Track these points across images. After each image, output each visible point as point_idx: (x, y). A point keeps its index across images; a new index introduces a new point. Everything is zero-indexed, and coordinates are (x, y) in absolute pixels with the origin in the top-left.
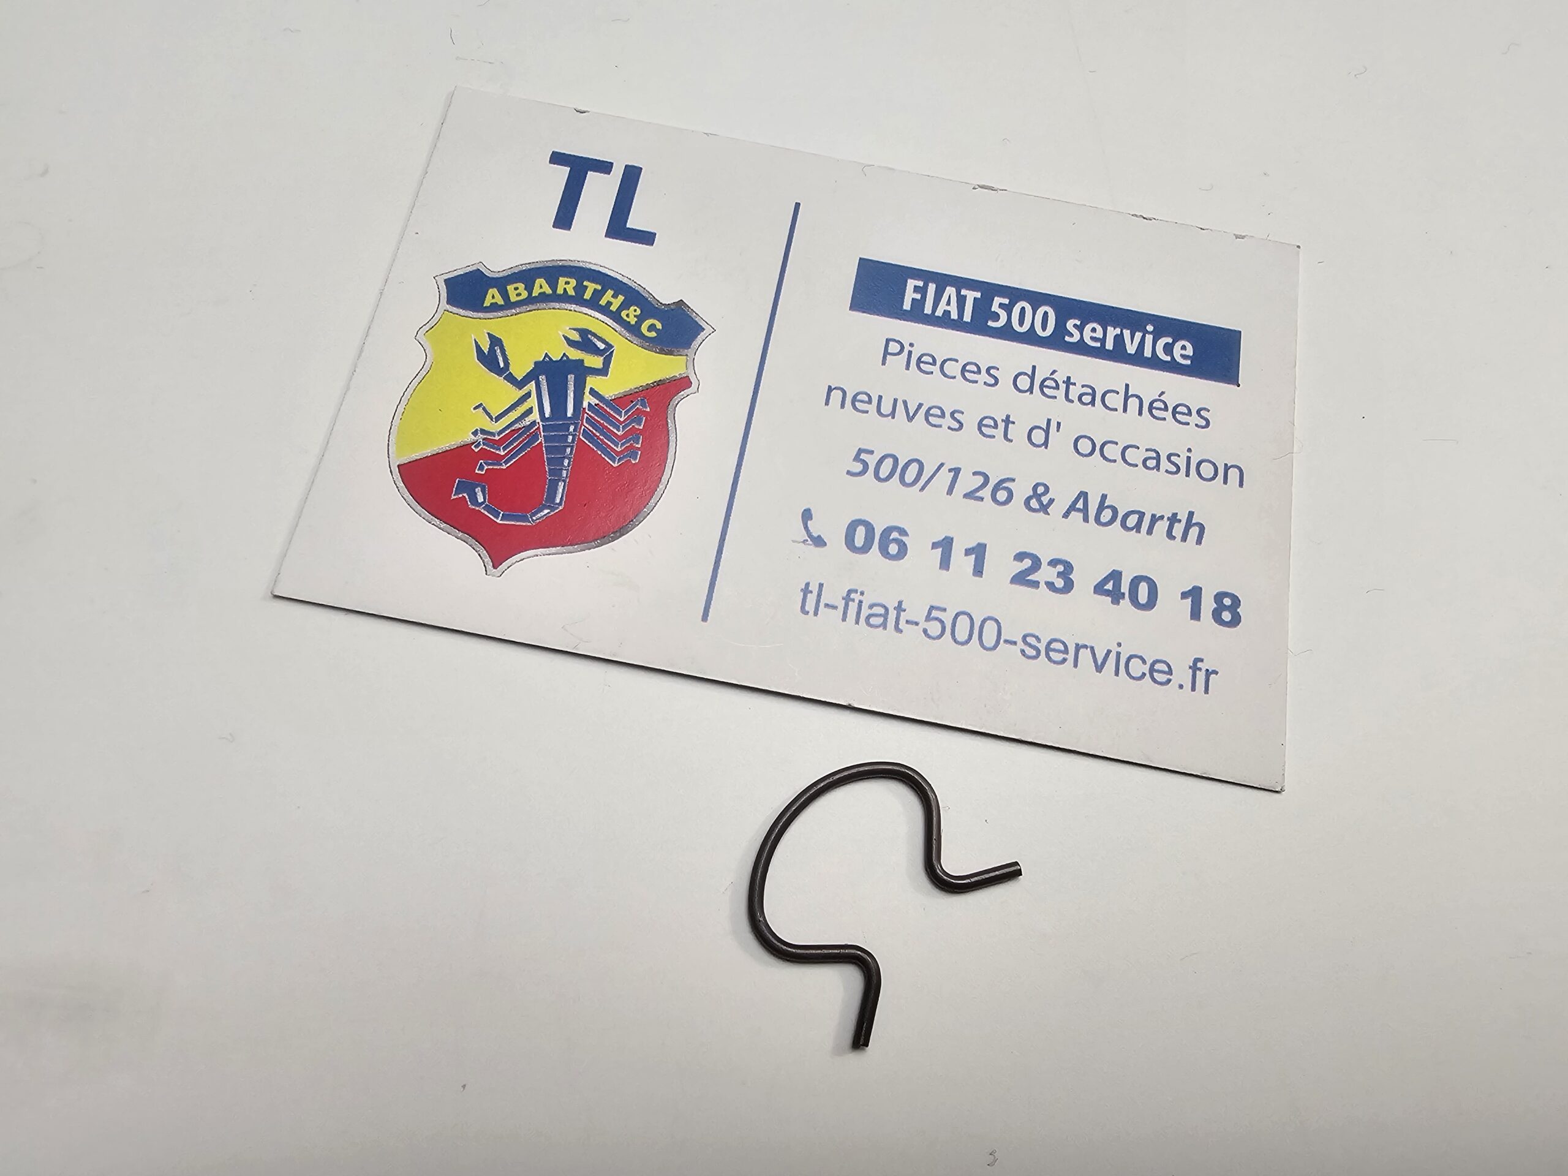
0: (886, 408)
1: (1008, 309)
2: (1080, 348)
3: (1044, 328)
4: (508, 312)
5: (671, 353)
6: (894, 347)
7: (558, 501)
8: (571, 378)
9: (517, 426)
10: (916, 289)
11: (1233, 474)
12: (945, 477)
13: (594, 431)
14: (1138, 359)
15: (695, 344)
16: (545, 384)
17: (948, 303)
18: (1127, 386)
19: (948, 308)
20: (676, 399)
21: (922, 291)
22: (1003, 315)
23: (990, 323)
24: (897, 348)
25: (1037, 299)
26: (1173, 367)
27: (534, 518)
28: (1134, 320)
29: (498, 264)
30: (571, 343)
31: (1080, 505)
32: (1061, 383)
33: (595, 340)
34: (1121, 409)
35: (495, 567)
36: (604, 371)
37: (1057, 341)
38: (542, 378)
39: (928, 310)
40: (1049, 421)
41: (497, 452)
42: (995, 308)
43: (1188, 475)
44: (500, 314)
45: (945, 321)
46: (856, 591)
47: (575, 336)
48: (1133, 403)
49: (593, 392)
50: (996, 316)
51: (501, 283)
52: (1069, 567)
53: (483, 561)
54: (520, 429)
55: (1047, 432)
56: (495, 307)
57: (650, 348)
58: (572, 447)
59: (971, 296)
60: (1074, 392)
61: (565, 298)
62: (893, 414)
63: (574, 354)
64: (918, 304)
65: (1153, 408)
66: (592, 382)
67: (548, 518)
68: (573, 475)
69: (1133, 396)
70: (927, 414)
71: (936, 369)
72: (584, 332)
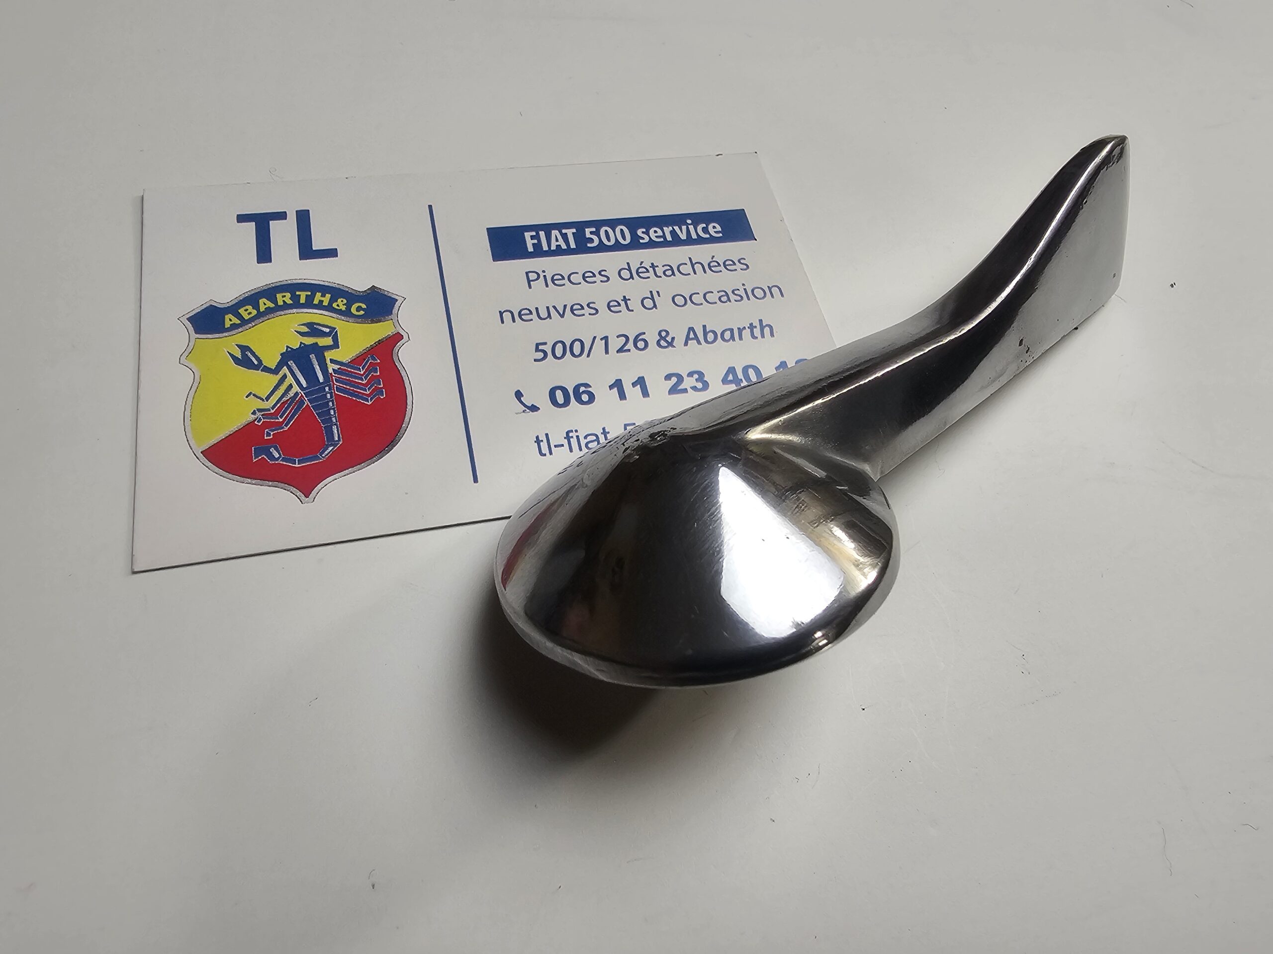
0: (544, 314)
1: (597, 233)
2: (652, 244)
3: (624, 238)
4: (247, 327)
5: (380, 321)
6: (533, 276)
7: (336, 439)
8: (312, 356)
9: (285, 399)
10: (532, 237)
11: (775, 291)
12: (599, 345)
13: (345, 386)
14: (689, 241)
15: (395, 311)
16: (294, 365)
17: (557, 240)
18: (690, 259)
19: (558, 243)
20: (396, 349)
21: (537, 237)
22: (595, 237)
23: (589, 245)
24: (535, 276)
25: (613, 223)
26: (712, 240)
27: (323, 455)
28: (678, 220)
29: (225, 296)
30: (302, 334)
31: (692, 335)
32: (648, 268)
33: (321, 328)
34: (692, 273)
35: (307, 496)
36: (336, 345)
37: (636, 244)
38: (290, 363)
39: (545, 248)
40: (651, 292)
41: (277, 421)
42: (588, 235)
43: (749, 299)
44: (240, 330)
45: (559, 252)
46: (572, 431)
47: (305, 329)
48: (698, 267)
49: (332, 361)
50: (592, 241)
51: (233, 309)
52: (701, 374)
53: (296, 496)
54: (288, 400)
55: (653, 299)
56: (234, 327)
57: (364, 322)
58: (332, 401)
59: (570, 232)
60: (659, 271)
61: (286, 306)
62: (549, 316)
63: (309, 341)
64: (537, 246)
65: (711, 266)
66: (329, 355)
67: (334, 453)
68: (340, 419)
69: (696, 263)
70: (572, 310)
71: (566, 281)
72: (310, 325)
